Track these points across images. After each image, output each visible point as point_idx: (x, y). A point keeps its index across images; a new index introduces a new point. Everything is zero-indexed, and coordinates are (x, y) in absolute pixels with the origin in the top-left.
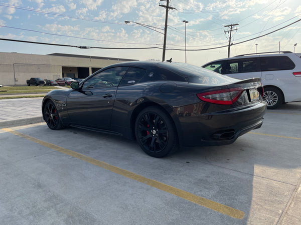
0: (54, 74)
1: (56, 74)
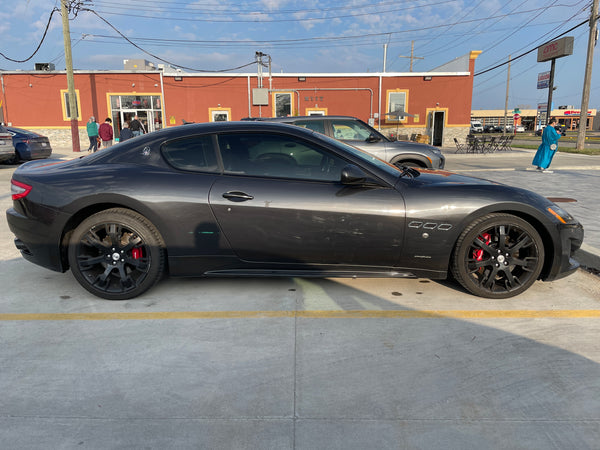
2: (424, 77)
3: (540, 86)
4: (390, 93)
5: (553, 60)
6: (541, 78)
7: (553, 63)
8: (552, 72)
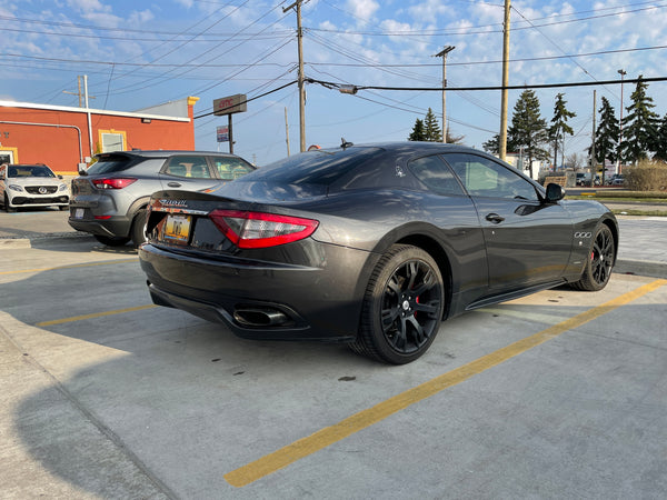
2: (143, 119)
3: (220, 139)
4: (103, 134)
5: (230, 114)
6: (220, 131)
7: (230, 118)
8: (230, 126)
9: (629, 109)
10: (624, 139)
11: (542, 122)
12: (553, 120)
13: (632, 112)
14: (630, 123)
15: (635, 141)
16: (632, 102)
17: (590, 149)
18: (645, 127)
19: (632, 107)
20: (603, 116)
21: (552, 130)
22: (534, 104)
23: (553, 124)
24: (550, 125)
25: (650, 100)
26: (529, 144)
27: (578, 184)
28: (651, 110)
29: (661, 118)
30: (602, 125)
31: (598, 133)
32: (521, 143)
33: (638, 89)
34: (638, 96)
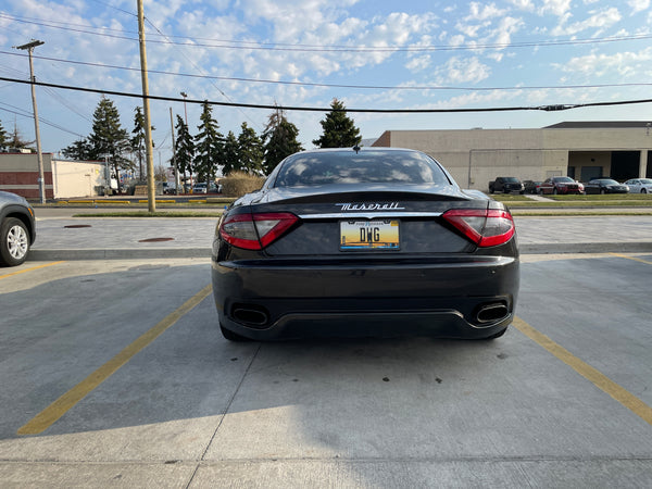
0: (549, 168)
1: (554, 168)
9: (200, 128)
10: (199, 153)
11: (123, 132)
12: (134, 131)
13: (203, 131)
14: (202, 140)
15: (207, 156)
16: (202, 122)
17: (172, 161)
18: (214, 144)
19: (202, 126)
20: (179, 132)
21: (135, 141)
22: (114, 114)
23: (135, 135)
24: (132, 136)
25: (215, 121)
26: (112, 152)
27: (165, 193)
28: (217, 130)
29: (225, 137)
30: (179, 140)
31: (177, 146)
32: (104, 151)
33: (205, 111)
34: (206, 117)
